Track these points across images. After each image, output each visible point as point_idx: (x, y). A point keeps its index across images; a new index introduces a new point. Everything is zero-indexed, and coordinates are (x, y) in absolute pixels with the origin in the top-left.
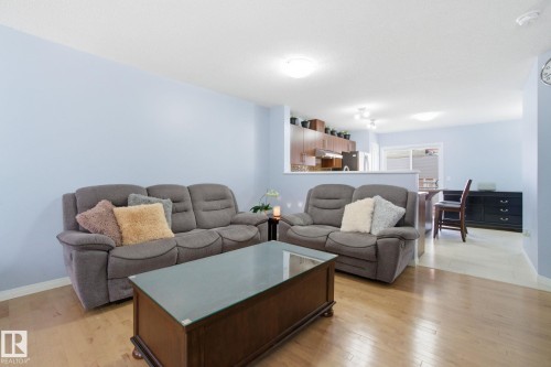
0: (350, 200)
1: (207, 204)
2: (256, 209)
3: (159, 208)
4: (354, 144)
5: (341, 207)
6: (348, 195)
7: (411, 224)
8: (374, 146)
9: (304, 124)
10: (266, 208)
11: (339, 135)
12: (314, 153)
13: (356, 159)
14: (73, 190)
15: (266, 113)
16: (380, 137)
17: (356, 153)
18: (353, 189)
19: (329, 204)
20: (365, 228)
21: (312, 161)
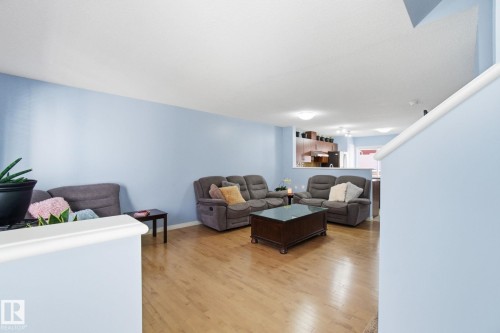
0: (334, 184)
1: (254, 187)
2: (277, 190)
3: (236, 188)
4: (336, 145)
5: (328, 188)
6: (333, 181)
7: (368, 197)
8: (351, 147)
9: (303, 136)
10: (284, 189)
11: (326, 140)
12: (309, 154)
13: (338, 157)
14: (197, 179)
15: (281, 131)
16: (355, 140)
17: (338, 153)
18: (335, 178)
19: (321, 187)
20: (341, 199)
21: (308, 159)
